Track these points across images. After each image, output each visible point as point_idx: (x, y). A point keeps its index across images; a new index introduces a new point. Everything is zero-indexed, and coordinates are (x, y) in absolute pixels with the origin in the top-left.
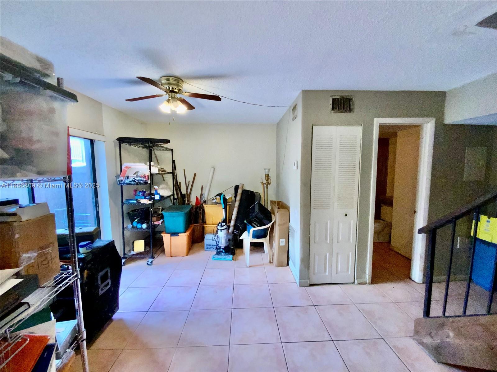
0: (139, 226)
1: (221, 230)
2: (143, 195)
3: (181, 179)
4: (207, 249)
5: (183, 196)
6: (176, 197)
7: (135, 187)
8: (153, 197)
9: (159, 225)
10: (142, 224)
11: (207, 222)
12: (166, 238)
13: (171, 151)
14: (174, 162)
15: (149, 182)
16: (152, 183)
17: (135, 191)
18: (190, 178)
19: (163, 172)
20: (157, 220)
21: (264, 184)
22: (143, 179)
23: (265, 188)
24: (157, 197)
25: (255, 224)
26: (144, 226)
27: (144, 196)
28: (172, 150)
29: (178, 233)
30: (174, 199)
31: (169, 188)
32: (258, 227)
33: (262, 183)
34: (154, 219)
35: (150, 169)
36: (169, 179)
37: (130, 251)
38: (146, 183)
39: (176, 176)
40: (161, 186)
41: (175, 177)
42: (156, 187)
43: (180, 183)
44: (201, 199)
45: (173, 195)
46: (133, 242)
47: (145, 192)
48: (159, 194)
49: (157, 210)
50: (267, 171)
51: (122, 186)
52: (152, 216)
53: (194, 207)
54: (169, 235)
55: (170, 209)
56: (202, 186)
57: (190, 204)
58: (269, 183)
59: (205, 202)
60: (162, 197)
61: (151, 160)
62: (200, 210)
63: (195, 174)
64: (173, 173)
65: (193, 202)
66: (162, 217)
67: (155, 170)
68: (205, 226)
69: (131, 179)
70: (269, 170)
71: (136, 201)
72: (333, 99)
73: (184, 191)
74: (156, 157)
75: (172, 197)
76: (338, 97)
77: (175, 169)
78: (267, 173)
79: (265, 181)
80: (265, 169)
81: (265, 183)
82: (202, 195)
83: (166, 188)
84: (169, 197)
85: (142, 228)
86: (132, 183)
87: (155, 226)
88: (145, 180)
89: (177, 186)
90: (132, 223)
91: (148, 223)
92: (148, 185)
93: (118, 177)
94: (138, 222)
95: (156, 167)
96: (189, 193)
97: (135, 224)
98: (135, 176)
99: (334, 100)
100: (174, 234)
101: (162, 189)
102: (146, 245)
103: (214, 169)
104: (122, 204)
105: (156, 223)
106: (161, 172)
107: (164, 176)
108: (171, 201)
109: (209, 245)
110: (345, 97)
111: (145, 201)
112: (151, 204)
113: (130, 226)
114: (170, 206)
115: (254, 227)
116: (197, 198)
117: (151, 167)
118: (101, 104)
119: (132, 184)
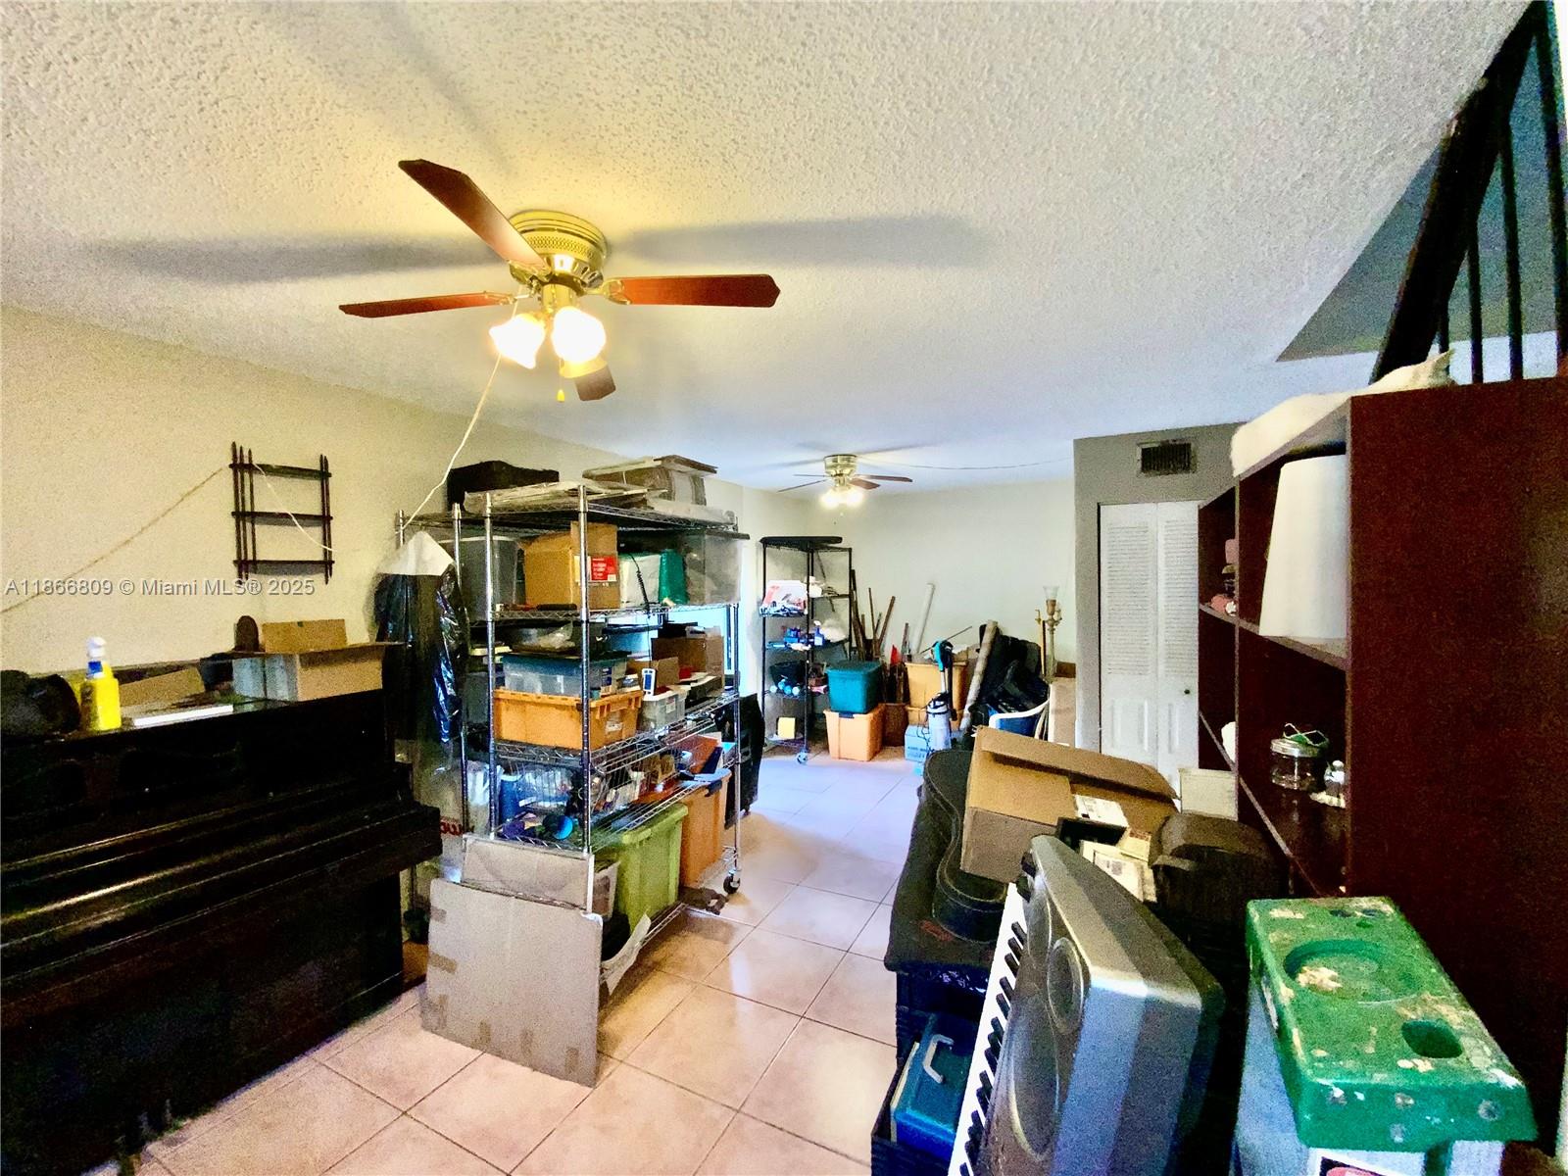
0: (788, 690)
1: (934, 714)
2: (797, 636)
3: (864, 609)
4: (910, 757)
5: (868, 643)
6: (854, 645)
7: (785, 621)
8: (812, 640)
9: (820, 693)
10: (792, 687)
11: (913, 702)
12: (832, 719)
13: (848, 553)
14: (852, 574)
15: (806, 612)
16: (812, 614)
17: (784, 628)
18: (882, 608)
19: (831, 595)
20: (817, 685)
21: (1044, 622)
22: (795, 607)
23: (1048, 633)
24: (818, 641)
25: (1003, 706)
26: (796, 691)
27: (798, 638)
28: (850, 550)
29: (853, 713)
30: (851, 648)
31: (842, 627)
32: (1009, 711)
33: (1039, 620)
34: (812, 682)
35: (808, 590)
36: (843, 605)
37: (772, 735)
38: (801, 614)
39: (856, 602)
40: (827, 622)
41: (853, 605)
42: (817, 623)
43: (863, 616)
44: (903, 652)
45: (850, 639)
46: (778, 720)
47: (799, 631)
48: (822, 636)
49: (818, 667)
50: (1050, 592)
51: (764, 619)
52: (809, 676)
53: (888, 668)
54: (837, 714)
55: (841, 666)
56: (907, 624)
57: (880, 659)
58: (1054, 623)
59: (910, 658)
60: (827, 642)
61: (810, 572)
62: (899, 675)
63: (893, 599)
64: (851, 596)
65: (887, 657)
66: (825, 680)
67: (816, 592)
68: (909, 708)
69: (779, 607)
70: (1056, 589)
71: (783, 646)
72: (1144, 450)
73: (869, 635)
74: (821, 567)
75: (847, 645)
76: (1157, 445)
77: (855, 589)
78: (1051, 598)
79: (1045, 617)
80: (1045, 588)
81: (1046, 619)
82: (905, 643)
83: (836, 627)
84: (841, 643)
85: (792, 694)
86: (781, 613)
87: (814, 695)
88: (799, 608)
89: (856, 623)
90: (777, 685)
91: (801, 687)
92: (803, 618)
93: (760, 603)
94: (786, 684)
95: (818, 584)
96: (878, 637)
97: (781, 686)
98: (785, 601)
99: (1145, 452)
100: (847, 714)
101: (829, 626)
102: (798, 728)
103: (934, 589)
104: (764, 649)
105: (815, 689)
106: (826, 595)
107: (835, 601)
108: (845, 652)
109: (914, 748)
110: (1171, 442)
111: (798, 646)
112: (808, 652)
113: (774, 689)
114: (841, 662)
115: (1000, 712)
116: (894, 650)
117: (810, 586)
118: (741, 487)
119: (780, 616)
